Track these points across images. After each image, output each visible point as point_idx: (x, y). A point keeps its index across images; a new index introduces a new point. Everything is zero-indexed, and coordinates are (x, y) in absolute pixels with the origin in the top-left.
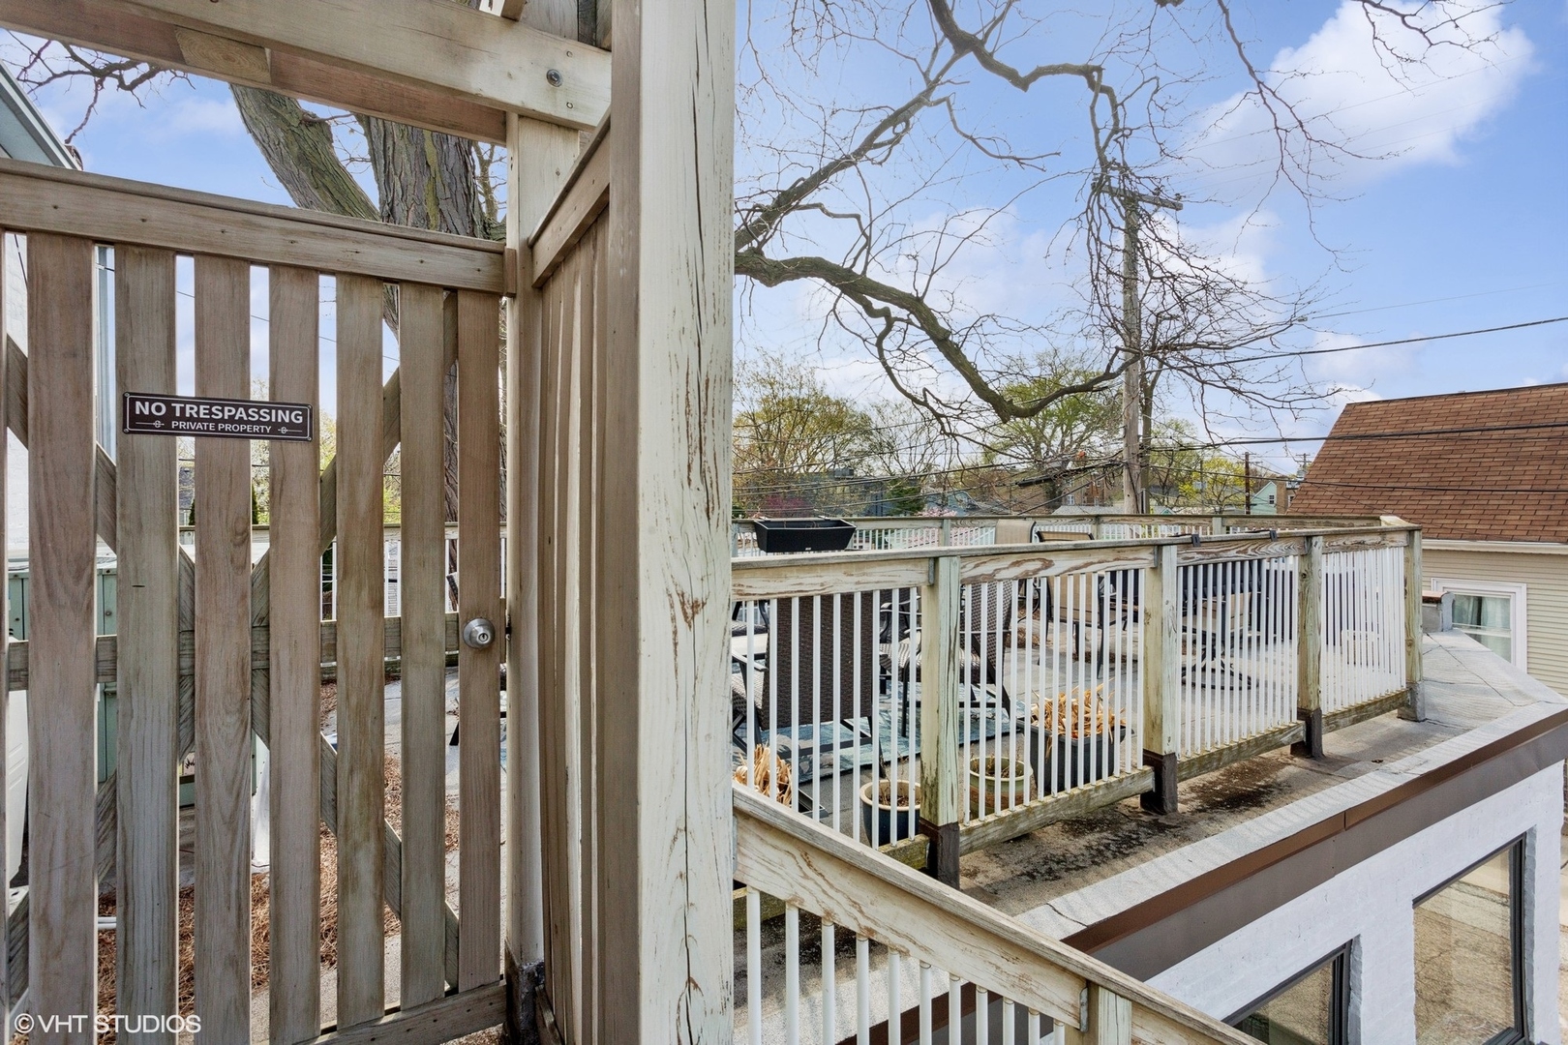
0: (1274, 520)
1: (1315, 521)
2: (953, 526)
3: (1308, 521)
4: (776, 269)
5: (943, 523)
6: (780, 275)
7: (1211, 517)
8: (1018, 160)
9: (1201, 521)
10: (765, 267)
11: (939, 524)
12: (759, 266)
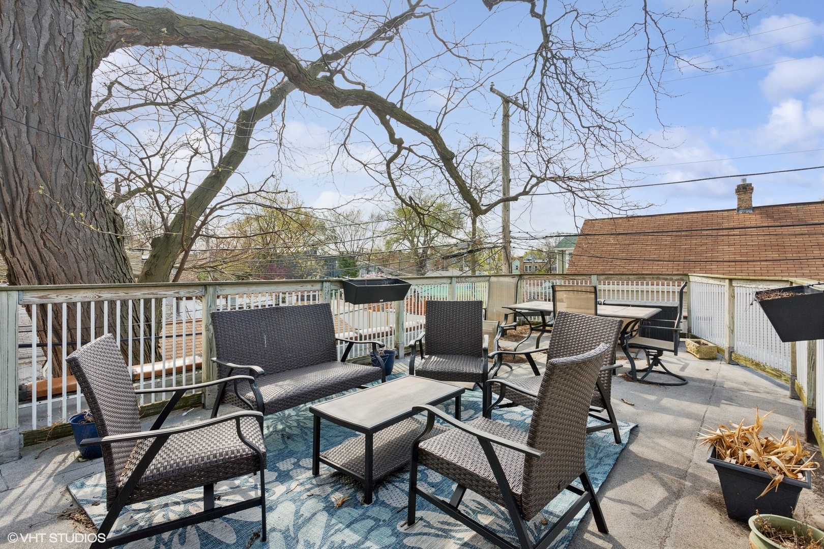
0: (627, 276)
1: (651, 276)
2: (457, 282)
3: (647, 277)
4: (343, 95)
5: (451, 280)
6: (346, 99)
7: (591, 275)
8: (468, 60)
9: (584, 277)
10: (335, 91)
11: (449, 281)
12: (331, 90)
